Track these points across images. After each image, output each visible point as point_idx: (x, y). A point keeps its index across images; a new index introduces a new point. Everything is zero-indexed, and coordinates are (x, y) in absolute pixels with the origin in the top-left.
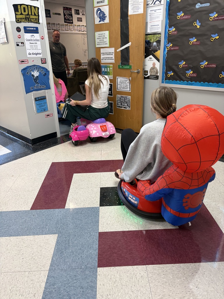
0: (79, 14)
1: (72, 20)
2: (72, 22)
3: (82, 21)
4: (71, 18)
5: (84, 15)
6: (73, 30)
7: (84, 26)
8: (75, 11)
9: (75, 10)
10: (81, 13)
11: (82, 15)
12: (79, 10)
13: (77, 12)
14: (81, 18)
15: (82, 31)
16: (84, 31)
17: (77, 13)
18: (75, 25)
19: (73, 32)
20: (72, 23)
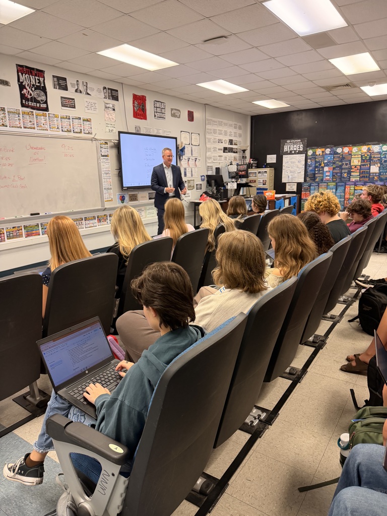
0: (66, 88)
1: (46, 102)
2: (45, 106)
3: (74, 107)
4: (44, 98)
5: (81, 92)
6: (47, 127)
7: (80, 118)
8: (55, 79)
9: (54, 76)
10: (73, 85)
11: (76, 91)
12: (65, 79)
13: (61, 83)
14: (73, 99)
15: (76, 132)
16: (80, 132)
17: (59, 84)
18: (56, 116)
19: (49, 132)
20: (47, 109)
